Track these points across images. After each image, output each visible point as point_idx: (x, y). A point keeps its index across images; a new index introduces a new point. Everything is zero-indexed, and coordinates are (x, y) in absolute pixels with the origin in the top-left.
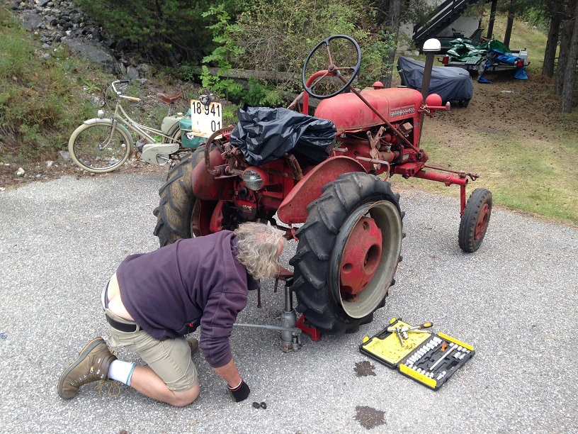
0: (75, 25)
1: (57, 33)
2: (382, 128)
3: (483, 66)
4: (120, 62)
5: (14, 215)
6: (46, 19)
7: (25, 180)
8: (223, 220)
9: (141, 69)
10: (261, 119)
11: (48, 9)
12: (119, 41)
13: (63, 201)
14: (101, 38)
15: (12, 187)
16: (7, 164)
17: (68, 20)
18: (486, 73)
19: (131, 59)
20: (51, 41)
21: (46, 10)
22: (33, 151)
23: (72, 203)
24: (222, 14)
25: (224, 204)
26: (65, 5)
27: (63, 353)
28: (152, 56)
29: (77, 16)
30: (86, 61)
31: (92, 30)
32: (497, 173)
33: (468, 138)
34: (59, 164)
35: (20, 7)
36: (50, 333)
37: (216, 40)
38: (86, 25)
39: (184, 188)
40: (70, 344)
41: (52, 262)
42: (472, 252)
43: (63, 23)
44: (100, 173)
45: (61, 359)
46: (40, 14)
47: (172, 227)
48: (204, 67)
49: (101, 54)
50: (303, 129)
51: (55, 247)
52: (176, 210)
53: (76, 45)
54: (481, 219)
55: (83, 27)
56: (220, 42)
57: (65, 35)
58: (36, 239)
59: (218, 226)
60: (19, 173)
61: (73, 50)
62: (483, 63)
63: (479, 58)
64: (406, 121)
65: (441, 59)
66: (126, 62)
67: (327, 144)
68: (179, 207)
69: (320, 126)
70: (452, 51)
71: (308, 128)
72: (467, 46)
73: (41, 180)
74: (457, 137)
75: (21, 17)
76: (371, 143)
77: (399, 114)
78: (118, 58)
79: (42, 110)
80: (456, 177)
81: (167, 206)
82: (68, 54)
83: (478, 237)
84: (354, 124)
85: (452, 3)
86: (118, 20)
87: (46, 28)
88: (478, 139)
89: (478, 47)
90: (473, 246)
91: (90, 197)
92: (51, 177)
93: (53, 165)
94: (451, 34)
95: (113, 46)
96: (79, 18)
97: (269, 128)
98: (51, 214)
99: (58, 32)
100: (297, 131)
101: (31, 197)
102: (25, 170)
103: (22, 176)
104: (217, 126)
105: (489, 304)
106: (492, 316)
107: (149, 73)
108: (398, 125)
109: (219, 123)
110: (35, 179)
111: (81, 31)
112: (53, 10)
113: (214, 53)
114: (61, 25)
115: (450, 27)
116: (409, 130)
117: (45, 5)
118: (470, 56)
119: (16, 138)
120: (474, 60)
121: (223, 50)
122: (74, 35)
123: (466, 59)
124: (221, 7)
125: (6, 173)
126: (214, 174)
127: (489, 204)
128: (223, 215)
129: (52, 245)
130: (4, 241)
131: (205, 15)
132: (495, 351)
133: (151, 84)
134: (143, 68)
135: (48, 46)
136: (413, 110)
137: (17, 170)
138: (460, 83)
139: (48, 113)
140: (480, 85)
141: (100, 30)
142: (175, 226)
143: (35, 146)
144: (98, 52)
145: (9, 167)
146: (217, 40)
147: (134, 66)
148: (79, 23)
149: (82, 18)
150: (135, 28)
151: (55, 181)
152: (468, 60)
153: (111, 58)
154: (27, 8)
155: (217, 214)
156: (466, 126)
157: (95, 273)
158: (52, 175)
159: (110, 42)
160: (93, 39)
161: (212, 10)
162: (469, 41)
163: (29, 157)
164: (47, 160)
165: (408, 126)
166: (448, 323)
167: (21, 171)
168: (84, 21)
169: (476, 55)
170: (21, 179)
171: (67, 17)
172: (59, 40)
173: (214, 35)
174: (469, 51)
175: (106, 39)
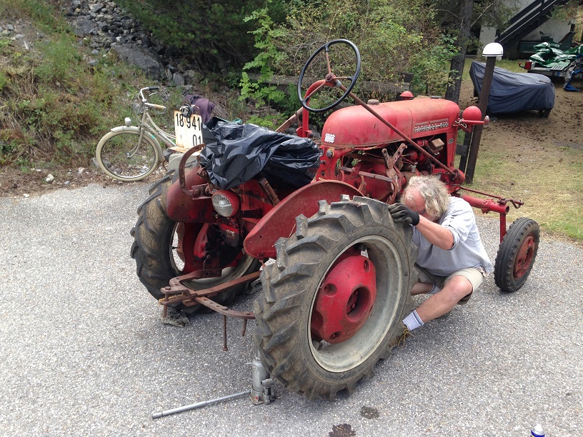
0: (125, 31)
1: (107, 39)
2: (403, 145)
3: (570, 73)
4: (167, 68)
5: (27, 224)
6: (98, 25)
7: (52, 186)
8: (207, 244)
9: (188, 75)
10: (224, 136)
11: (101, 15)
12: (168, 47)
13: (81, 211)
14: (150, 44)
15: (37, 194)
16: (39, 170)
17: (119, 26)
18: (574, 79)
19: (179, 66)
20: (100, 47)
21: (99, 16)
22: (67, 158)
23: (89, 212)
24: (264, 18)
25: (210, 226)
26: (118, 11)
27: (15, 384)
28: (200, 62)
29: (128, 22)
30: (133, 67)
31: (143, 36)
32: (567, 196)
33: (542, 152)
34: (90, 171)
35: (75, 13)
36: (10, 360)
37: (257, 45)
38: (137, 31)
39: (161, 208)
40: (26, 373)
41: (43, 276)
42: (512, 292)
43: (113, 29)
44: (129, 182)
45: (10, 390)
46: (93, 20)
47: (147, 251)
48: (244, 74)
49: (147, 60)
50: (273, 149)
51: (54, 260)
52: (151, 231)
53: (124, 50)
54: (523, 254)
55: (133, 33)
56: (261, 48)
57: (115, 41)
58: (38, 251)
59: (203, 250)
60: (48, 180)
61: (121, 56)
62: (571, 69)
63: (567, 64)
64: (436, 137)
65: (523, 65)
66: (173, 68)
67: (306, 166)
68: (156, 229)
69: (295, 146)
70: (536, 56)
71: (278, 148)
72: (554, 50)
73: (68, 187)
74: (530, 151)
75: (75, 23)
76: (388, 162)
77: (428, 129)
78: (165, 64)
79: (78, 117)
80: (495, 203)
81: (143, 228)
82: (116, 60)
83: (520, 275)
84: (366, 140)
85: (540, 4)
86: (164, 27)
87: (98, 34)
88: (553, 153)
89: (567, 52)
90: (512, 285)
91: (109, 207)
92: (79, 184)
93: (84, 171)
94: (539, 37)
95: (161, 52)
96: (130, 24)
97: (231, 148)
98: (64, 224)
99: (109, 38)
100: (266, 151)
101: (52, 205)
102: (54, 176)
103: (50, 182)
104: (198, 141)
105: (518, 360)
106: (518, 377)
107: (195, 79)
108: (425, 142)
109: (200, 138)
110: (63, 186)
111: (130, 37)
112: (106, 16)
113: (256, 59)
114: (112, 31)
115: (538, 30)
116: (441, 147)
117: (98, 11)
118: (557, 61)
119: (52, 143)
120: (562, 65)
121: (265, 55)
122: (124, 41)
123: (552, 64)
124: (264, 12)
125: (36, 180)
126: (191, 194)
127: (535, 236)
128: (208, 240)
129: (52, 258)
130: (7, 251)
131: (247, 19)
132: (512, 424)
133: (196, 91)
134: (190, 74)
135: (97, 51)
136: (447, 124)
137: (46, 176)
138: (539, 91)
139: (84, 119)
140: (566, 93)
141: (150, 36)
142: (149, 249)
143: (68, 152)
144: (145, 58)
145: (40, 173)
146: (259, 45)
147: (182, 73)
148: (130, 29)
149: (133, 24)
150: (180, 33)
151: (81, 189)
152: (553, 66)
153: (157, 64)
154: (82, 14)
155: (202, 238)
156: (544, 138)
157: (82, 292)
158: (80, 183)
159: (159, 48)
160: (142, 45)
161: (255, 15)
162: (556, 45)
163: (61, 164)
164: (78, 167)
165: (438, 143)
166: (460, 383)
167: (50, 177)
168: (135, 27)
169: (564, 61)
170: (48, 186)
171: (118, 23)
172: (108, 46)
173: (256, 40)
174: (556, 55)
175: (155, 45)
